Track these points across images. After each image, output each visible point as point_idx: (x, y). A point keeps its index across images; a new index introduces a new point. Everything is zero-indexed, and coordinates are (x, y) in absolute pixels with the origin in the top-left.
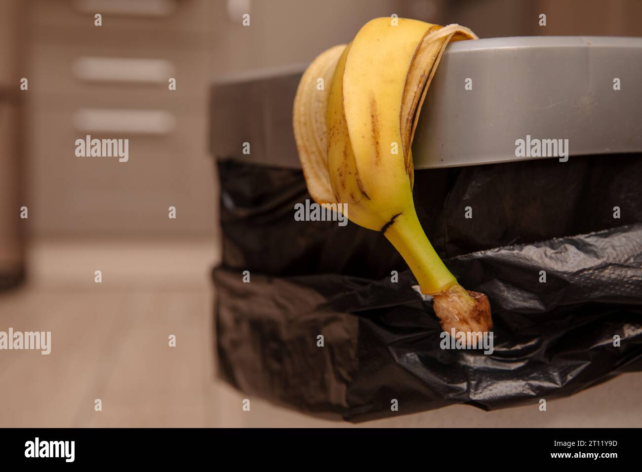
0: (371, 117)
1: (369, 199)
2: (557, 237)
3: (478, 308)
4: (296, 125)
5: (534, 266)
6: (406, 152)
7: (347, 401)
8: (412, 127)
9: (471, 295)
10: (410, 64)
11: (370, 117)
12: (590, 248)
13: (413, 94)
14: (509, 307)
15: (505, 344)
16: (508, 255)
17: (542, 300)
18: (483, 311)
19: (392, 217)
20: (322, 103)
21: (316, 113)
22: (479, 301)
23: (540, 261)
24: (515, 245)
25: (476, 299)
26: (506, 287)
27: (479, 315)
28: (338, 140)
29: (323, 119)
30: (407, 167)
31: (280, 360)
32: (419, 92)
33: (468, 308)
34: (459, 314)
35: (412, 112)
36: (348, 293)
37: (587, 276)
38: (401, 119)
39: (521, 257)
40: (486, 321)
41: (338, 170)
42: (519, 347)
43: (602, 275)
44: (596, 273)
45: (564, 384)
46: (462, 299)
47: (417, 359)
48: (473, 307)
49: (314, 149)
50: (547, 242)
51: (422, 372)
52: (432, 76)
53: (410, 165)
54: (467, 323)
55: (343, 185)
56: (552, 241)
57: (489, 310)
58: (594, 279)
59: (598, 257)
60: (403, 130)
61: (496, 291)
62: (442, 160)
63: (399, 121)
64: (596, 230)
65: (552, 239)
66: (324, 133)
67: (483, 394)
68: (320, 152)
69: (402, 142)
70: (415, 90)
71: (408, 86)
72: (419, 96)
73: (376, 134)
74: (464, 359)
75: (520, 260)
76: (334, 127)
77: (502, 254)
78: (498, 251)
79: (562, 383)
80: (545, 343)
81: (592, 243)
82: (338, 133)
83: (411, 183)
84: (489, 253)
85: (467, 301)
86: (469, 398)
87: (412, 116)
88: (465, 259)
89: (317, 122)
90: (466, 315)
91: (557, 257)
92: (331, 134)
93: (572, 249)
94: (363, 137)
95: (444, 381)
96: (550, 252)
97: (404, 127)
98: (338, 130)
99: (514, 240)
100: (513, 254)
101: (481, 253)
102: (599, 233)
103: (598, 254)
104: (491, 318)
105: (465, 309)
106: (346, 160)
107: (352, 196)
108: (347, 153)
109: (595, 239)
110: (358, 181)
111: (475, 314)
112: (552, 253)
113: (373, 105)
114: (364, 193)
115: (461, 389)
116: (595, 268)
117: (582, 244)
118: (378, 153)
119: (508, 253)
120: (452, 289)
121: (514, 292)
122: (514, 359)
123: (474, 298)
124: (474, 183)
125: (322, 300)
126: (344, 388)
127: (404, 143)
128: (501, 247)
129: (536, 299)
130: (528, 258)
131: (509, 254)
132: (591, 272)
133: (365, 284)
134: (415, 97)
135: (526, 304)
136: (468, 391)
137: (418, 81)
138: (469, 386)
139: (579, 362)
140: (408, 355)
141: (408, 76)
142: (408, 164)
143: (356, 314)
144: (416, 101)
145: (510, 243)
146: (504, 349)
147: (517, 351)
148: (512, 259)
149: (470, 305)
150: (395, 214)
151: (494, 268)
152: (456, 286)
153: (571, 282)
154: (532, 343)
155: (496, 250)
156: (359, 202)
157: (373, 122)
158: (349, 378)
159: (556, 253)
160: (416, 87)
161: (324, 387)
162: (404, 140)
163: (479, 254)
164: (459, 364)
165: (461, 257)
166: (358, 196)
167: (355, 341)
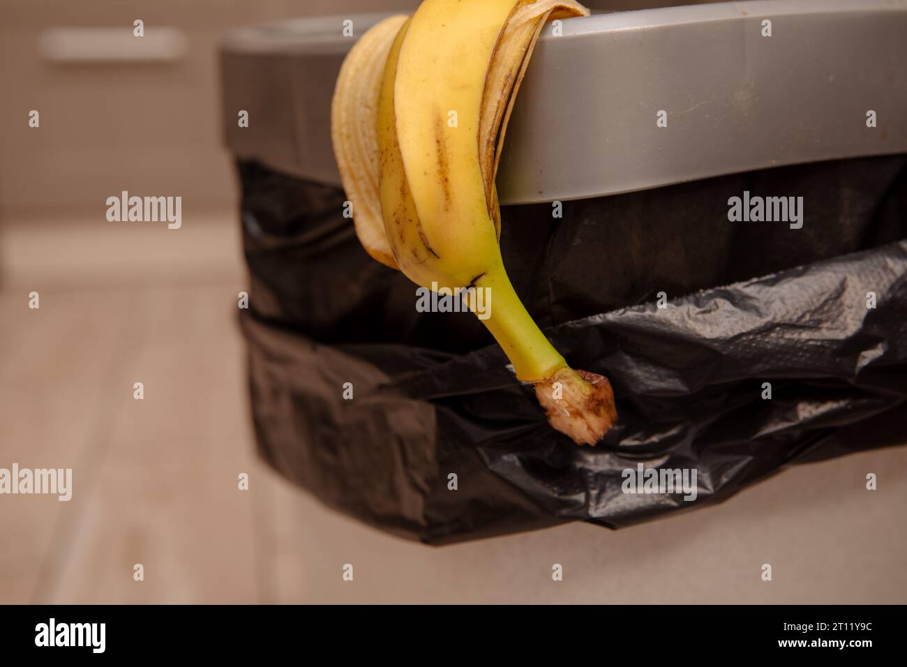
0: (437, 144)
1: (438, 258)
2: (705, 289)
3: (596, 397)
4: (336, 137)
5: (673, 332)
6: (488, 187)
7: (426, 517)
8: (495, 151)
9: (587, 378)
10: (489, 60)
11: (434, 144)
12: (750, 302)
13: (496, 104)
14: (639, 390)
15: (638, 435)
16: (637, 319)
17: (685, 379)
18: (603, 400)
19: (472, 279)
20: (370, 108)
21: (363, 122)
22: (597, 388)
23: (680, 325)
24: (647, 303)
25: (593, 385)
26: (636, 362)
27: (598, 405)
28: (393, 171)
29: (372, 133)
30: (489, 210)
31: (333, 450)
32: (503, 101)
33: (582, 398)
34: (570, 406)
35: (495, 131)
36: (419, 373)
37: (746, 343)
38: (479, 142)
39: (655, 320)
40: (608, 412)
41: (394, 214)
42: (655, 439)
43: (767, 340)
44: (759, 339)
45: (717, 489)
46: (574, 387)
47: (518, 463)
48: (589, 396)
49: (362, 173)
50: (691, 298)
51: (522, 479)
52: (522, 78)
53: (494, 206)
54: (582, 416)
55: (402, 237)
56: (698, 295)
57: (611, 398)
58: (755, 347)
59: (760, 315)
60: (483, 159)
61: (622, 369)
62: (541, 192)
63: (476, 143)
64: (759, 276)
65: (698, 291)
66: (375, 152)
67: (607, 508)
68: (371, 178)
69: (482, 173)
70: (498, 99)
71: (488, 92)
72: (504, 106)
73: (444, 167)
74: (581, 459)
75: (654, 325)
76: (387, 150)
77: (628, 317)
78: (624, 313)
79: (715, 487)
80: (692, 433)
81: (753, 295)
82: (393, 160)
83: (497, 230)
84: (611, 316)
85: (580, 389)
86: (588, 514)
87: (495, 136)
88: (578, 326)
89: (364, 134)
90: (580, 407)
91: (705, 319)
92: (383, 160)
93: (725, 305)
94: (425, 173)
95: (555, 492)
96: (694, 310)
97: (484, 154)
98: (392, 155)
99: (646, 296)
100: (643, 317)
101: (600, 317)
102: (763, 278)
103: (761, 311)
104: (614, 407)
105: (578, 399)
106: (404, 200)
107: (415, 254)
108: (405, 192)
109: (758, 287)
110: (421, 234)
111: (592, 405)
112: (697, 314)
113: (438, 125)
114: (430, 250)
115: (576, 503)
116: (756, 331)
117: (739, 297)
118: (447, 194)
119: (637, 315)
120: (558, 374)
121: (647, 369)
122: (650, 455)
123: (589, 383)
124: (586, 221)
125: (384, 379)
126: (419, 500)
127: (485, 175)
128: (627, 307)
129: (677, 377)
130: (664, 321)
131: (639, 318)
132: (751, 337)
133: (443, 360)
134: (498, 108)
135: (663, 385)
136: (587, 505)
137: (501, 84)
138: (588, 497)
139: (736, 458)
140: (505, 458)
141: (487, 77)
142: (491, 205)
143: (431, 401)
144: (500, 114)
145: (640, 301)
146: (636, 443)
147: (654, 444)
148: (641, 325)
149: (584, 394)
150: (476, 274)
151: (618, 337)
152: (564, 370)
153: (724, 353)
154: (673, 432)
155: (621, 311)
156: (424, 261)
157: (439, 150)
158: (426, 488)
159: (704, 312)
160: (500, 94)
161: (393, 493)
162: (484, 171)
163: (598, 319)
164: (575, 466)
165: (572, 324)
166: (423, 254)
167: (432, 438)
